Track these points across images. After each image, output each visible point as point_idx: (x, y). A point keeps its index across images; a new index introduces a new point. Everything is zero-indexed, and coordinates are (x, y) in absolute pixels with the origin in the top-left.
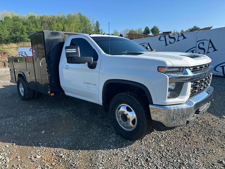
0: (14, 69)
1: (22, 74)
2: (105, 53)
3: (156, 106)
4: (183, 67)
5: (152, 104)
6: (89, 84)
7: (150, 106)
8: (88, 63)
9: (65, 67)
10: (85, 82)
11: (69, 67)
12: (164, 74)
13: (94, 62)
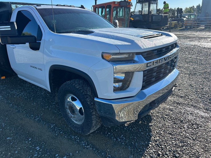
2: (50, 30)
3: (102, 99)
4: (133, 53)
5: (98, 97)
6: (35, 68)
7: (96, 99)
8: (29, 43)
9: (11, 46)
10: (31, 66)
11: (15, 47)
12: (109, 61)
13: (37, 41)
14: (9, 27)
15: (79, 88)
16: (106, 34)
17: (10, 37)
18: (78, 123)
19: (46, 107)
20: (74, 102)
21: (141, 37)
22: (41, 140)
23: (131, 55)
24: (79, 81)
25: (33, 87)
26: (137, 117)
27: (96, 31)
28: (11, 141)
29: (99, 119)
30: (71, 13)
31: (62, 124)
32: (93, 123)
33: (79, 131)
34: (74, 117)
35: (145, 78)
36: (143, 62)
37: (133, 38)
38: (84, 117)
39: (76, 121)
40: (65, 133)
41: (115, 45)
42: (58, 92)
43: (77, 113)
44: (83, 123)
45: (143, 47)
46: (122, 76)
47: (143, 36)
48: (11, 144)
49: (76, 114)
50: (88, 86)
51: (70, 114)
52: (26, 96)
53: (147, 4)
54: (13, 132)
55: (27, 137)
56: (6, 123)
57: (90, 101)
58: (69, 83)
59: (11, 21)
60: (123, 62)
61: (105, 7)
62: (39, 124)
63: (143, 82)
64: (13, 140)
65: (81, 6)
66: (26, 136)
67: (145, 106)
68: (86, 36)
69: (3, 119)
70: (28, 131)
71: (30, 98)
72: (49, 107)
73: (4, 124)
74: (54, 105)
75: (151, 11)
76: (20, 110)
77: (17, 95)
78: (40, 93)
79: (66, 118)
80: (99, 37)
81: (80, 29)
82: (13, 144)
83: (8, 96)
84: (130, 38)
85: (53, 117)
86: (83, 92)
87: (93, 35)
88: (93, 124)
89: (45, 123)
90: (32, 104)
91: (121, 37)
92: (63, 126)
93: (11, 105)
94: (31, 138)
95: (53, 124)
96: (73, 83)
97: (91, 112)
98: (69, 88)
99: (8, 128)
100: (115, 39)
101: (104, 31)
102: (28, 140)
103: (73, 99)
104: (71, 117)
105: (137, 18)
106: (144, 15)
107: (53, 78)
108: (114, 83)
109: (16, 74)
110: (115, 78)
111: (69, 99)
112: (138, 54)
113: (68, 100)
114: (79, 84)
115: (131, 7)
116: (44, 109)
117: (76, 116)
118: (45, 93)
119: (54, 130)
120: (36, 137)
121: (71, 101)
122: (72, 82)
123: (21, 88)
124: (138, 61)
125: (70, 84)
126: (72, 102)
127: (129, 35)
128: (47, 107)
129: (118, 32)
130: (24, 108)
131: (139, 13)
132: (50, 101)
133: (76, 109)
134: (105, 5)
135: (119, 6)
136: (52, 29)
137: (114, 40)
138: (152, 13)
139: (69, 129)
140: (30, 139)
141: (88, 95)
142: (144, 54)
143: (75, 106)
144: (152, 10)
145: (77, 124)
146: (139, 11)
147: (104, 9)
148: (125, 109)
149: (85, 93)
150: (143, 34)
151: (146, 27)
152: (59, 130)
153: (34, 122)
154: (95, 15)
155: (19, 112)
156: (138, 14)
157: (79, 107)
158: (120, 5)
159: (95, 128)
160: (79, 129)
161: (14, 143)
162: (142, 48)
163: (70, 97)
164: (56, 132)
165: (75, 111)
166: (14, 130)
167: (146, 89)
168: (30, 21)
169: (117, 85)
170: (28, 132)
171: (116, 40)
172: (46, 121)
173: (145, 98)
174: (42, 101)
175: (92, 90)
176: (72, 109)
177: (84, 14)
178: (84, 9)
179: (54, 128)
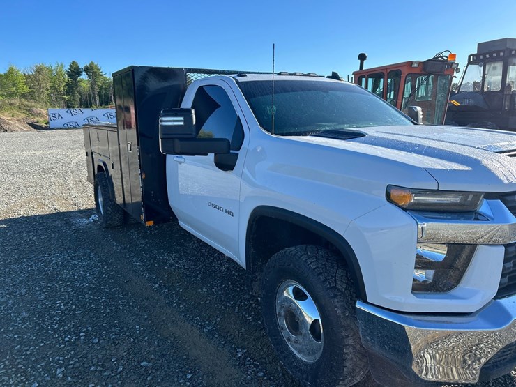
0: (92, 153)
1: (102, 165)
2: (261, 128)
3: (377, 308)
4: (477, 194)
5: (365, 301)
6: (219, 208)
7: (359, 305)
8: (215, 155)
9: (175, 159)
10: (211, 205)
11: (182, 160)
12: (405, 210)
13: (231, 151)
14: (182, 118)
15: (317, 268)
16: (397, 141)
17: (181, 139)
18: (304, 359)
19: (229, 302)
20: (299, 303)
21: (497, 150)
22: (212, 382)
23: (470, 199)
24: (316, 249)
25: (204, 250)
26: (478, 375)
27: (370, 131)
28: (150, 372)
29: (361, 361)
30: (309, 90)
31: (262, 353)
32: (345, 367)
33: (304, 381)
34: (296, 342)
35: (510, 265)
36: (505, 220)
37: (477, 154)
38: (320, 346)
39: (300, 352)
40: (269, 379)
41: (425, 169)
42: (262, 271)
43: (304, 331)
44: (316, 362)
45: (508, 179)
46: (440, 253)
47: (504, 149)
48: (149, 379)
49: (301, 334)
50: (338, 266)
51: (286, 332)
52: (188, 269)
53: (499, 65)
54: (155, 349)
55: (183, 370)
56: (142, 326)
57: (342, 305)
58: (293, 252)
59: (183, 106)
60: (445, 216)
61: (386, 74)
62: (210, 343)
63: (503, 276)
64: (154, 371)
65: (331, 75)
66: (181, 366)
67: (504, 348)
68: (347, 145)
69: (137, 315)
70: (187, 355)
71: (196, 276)
72: (235, 303)
73: (140, 328)
74: (248, 300)
75: (509, 85)
76: (172, 301)
77: (170, 266)
78: (218, 267)
79: (276, 339)
80: (381, 148)
81: (328, 126)
82: (152, 379)
83: (153, 264)
84: (466, 154)
85: (243, 330)
86: (326, 280)
87: (363, 143)
88: (345, 370)
89: (223, 343)
90: (200, 290)
91: (439, 149)
92: (265, 359)
93: (157, 285)
94: (191, 373)
95: (242, 348)
96: (303, 253)
97: (343, 337)
98: (292, 265)
99: (146, 338)
100: (424, 155)
101: (391, 132)
102: (184, 377)
103: (299, 295)
104: (289, 339)
105: (467, 102)
106: (489, 93)
107: (255, 236)
108: (416, 268)
109: (175, 219)
110: (418, 257)
111: (288, 293)
112: (490, 196)
113: (285, 294)
114: (316, 258)
115: (455, 74)
116: (223, 308)
117: (300, 339)
118: (228, 268)
119: (244, 364)
120: (201, 374)
121: (294, 300)
122: (301, 252)
123: (180, 250)
124: (491, 215)
125: (295, 255)
126: (296, 302)
127: (462, 145)
128: (231, 303)
129: (429, 136)
130: (182, 297)
131: (474, 89)
132: (238, 289)
133: (304, 321)
134: (384, 71)
135: (423, 72)
136: (266, 125)
137: (421, 156)
138: (513, 90)
139: (279, 369)
140: (189, 376)
141: (339, 290)
142: (509, 198)
143: (301, 313)
144: (513, 82)
145: (301, 361)
146: (475, 83)
147: (382, 80)
148: (437, 345)
149: (329, 283)
150: (501, 144)
151: (495, 125)
152: (256, 366)
153: (201, 335)
154: (363, 93)
155: (171, 303)
156: (471, 90)
157: (312, 319)
158: (424, 69)
159: (350, 381)
160: (305, 376)
161: (154, 376)
162: (506, 182)
163: (290, 289)
164: (247, 371)
165: (300, 324)
166: (159, 346)
167: (509, 296)
168: (219, 106)
169: (422, 274)
170: (185, 357)
171: (426, 157)
172: (225, 338)
173: (507, 325)
174: (221, 285)
175: (347, 280)
176: (294, 319)
177: (338, 93)
178: (340, 80)
179: (245, 359)
